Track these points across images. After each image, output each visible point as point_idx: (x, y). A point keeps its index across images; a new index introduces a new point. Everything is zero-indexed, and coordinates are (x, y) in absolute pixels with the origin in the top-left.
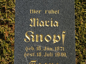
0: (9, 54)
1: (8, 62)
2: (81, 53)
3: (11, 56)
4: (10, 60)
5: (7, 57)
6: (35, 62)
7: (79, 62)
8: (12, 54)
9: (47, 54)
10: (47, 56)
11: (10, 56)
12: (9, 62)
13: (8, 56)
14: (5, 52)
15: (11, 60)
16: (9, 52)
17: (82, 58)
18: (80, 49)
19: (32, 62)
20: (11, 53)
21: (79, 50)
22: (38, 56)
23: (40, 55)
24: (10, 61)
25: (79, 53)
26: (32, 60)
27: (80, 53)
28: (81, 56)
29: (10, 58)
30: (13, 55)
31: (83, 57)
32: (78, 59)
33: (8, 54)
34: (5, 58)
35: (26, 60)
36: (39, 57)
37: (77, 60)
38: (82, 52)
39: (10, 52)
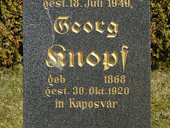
0: (14, 15)
1: (11, 31)
2: (163, 11)
3: (19, 18)
4: (16, 27)
5: (9, 20)
6: (66, 18)
7: (159, 31)
8: (19, 15)
9: (90, 3)
10: (90, 5)
11: (16, 19)
12: (14, 33)
13: (11, 18)
14: (6, 10)
15: (19, 28)
16: (13, 11)
17: (165, 21)
18: (161, 2)
19: (60, 18)
20: (19, 12)
21: (160, 6)
22: (73, 5)
23: (76, 5)
24: (17, 30)
25: (158, 12)
26: (61, 15)
27: (161, 10)
28: (164, 16)
29: (16, 23)
30: (21, 17)
31: (167, 20)
32: (157, 23)
33: (11, 16)
34: (5, 23)
35: (48, 16)
36: (74, 8)
37: (155, 26)
38: (166, 9)
39: (15, 10)
